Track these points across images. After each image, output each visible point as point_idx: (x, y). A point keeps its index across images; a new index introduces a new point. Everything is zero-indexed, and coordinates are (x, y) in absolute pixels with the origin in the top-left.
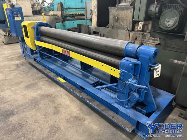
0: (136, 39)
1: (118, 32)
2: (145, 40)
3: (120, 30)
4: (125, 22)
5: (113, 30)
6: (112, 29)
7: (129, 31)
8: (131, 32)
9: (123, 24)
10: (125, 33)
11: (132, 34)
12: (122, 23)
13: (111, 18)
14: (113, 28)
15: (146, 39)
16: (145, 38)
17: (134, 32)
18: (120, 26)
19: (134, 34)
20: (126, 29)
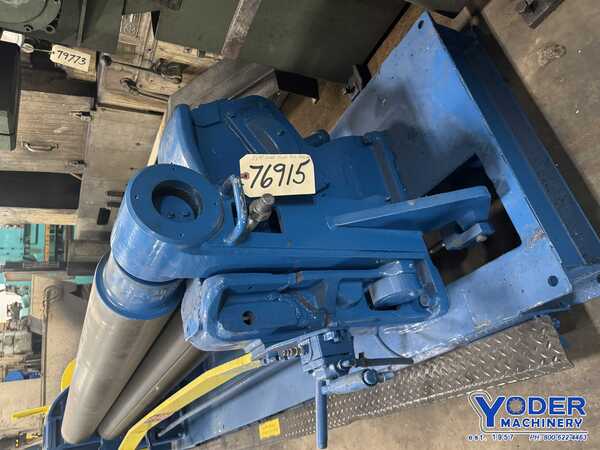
0: (131, 83)
1: (100, 146)
2: (138, 50)
3: (91, 141)
4: (51, 119)
5: (92, 164)
6: (86, 165)
7: (94, 109)
8: (102, 102)
9: (64, 128)
10: (103, 123)
11: (107, 97)
12: (58, 131)
13: (38, 166)
14: (81, 162)
15: (133, 47)
16: (128, 49)
17: (100, 89)
18: (75, 137)
19: (108, 88)
20: (83, 118)
